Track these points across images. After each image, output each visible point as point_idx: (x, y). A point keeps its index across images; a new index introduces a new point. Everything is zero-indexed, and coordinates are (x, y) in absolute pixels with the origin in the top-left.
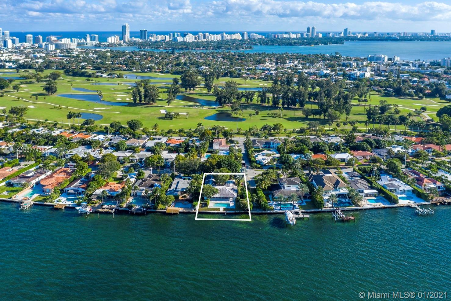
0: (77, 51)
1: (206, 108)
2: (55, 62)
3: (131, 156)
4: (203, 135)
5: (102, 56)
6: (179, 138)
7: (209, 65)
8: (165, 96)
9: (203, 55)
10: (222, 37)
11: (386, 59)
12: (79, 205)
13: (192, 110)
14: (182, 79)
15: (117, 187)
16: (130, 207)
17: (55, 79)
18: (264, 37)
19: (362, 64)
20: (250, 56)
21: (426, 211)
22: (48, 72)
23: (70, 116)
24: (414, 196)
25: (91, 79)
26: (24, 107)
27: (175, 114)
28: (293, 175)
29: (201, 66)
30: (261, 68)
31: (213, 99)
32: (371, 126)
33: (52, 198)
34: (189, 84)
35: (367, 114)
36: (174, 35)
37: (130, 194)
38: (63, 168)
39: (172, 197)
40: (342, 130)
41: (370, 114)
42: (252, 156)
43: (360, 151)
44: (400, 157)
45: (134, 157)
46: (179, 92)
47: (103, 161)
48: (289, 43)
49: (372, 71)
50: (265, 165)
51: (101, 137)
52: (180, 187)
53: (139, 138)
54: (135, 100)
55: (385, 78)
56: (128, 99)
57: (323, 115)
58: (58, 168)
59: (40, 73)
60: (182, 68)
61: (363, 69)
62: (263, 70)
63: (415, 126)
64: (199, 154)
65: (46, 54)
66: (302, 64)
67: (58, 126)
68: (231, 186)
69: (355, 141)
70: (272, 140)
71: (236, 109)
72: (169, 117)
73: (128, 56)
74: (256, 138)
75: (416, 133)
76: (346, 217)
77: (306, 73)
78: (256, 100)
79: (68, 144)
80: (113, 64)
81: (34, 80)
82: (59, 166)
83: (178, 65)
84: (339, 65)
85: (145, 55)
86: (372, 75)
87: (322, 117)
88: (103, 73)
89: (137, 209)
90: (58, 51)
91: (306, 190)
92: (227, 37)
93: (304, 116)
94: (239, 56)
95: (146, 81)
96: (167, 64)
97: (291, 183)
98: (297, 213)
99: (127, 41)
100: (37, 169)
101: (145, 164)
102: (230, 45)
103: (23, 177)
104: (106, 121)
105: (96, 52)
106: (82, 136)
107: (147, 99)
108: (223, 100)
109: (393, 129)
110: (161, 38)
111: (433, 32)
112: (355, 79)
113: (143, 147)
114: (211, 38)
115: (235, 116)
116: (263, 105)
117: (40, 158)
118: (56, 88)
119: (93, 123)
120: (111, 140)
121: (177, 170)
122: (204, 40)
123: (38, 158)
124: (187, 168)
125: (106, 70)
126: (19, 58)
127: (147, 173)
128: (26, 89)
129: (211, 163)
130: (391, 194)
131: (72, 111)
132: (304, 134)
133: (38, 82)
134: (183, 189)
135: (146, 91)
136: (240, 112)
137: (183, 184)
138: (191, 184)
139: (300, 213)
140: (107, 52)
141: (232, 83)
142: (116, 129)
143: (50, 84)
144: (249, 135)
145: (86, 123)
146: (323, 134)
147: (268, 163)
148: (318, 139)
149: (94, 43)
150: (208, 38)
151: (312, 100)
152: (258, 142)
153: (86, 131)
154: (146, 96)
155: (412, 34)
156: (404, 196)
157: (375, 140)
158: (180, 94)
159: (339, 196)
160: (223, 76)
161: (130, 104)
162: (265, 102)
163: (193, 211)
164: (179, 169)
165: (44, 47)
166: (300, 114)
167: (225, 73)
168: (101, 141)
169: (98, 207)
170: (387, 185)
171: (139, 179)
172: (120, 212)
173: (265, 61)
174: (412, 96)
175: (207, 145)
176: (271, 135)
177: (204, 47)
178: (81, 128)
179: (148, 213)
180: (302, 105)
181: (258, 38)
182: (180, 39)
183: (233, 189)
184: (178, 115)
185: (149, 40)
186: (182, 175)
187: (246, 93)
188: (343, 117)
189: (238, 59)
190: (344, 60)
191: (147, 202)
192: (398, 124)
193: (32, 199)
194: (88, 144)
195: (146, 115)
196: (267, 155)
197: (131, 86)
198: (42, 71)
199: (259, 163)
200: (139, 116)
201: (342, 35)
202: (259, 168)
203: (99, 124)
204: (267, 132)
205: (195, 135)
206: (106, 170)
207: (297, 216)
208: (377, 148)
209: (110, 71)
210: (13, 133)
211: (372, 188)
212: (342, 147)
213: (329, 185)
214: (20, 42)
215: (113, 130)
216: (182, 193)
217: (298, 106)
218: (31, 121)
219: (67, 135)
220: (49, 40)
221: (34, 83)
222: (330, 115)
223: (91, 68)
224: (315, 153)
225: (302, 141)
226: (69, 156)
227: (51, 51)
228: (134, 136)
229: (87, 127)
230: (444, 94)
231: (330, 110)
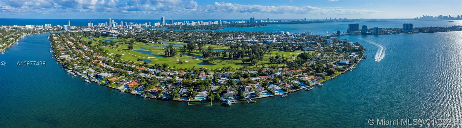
0: (141, 30)
1: (197, 59)
2: (132, 35)
3: (163, 79)
4: (195, 71)
5: (152, 33)
6: (184, 72)
7: (201, 38)
8: (179, 53)
9: (199, 33)
10: (209, 23)
11: (283, 34)
12: (142, 94)
13: (191, 60)
14: (188, 45)
15: (157, 90)
16: (162, 97)
17: (132, 43)
18: (230, 23)
19: (273, 36)
20: (221, 33)
21: (285, 96)
22: (129, 39)
23: (138, 60)
24: (282, 91)
25: (147, 43)
26: (121, 54)
27: (184, 62)
28: (233, 87)
29: (197, 39)
30: (226, 39)
31: (202, 55)
32: (270, 65)
33: (132, 90)
34: (191, 48)
35: (270, 60)
36: (186, 22)
37: (162, 93)
38: (136, 80)
39: (179, 95)
40: (258, 68)
41: (271, 60)
42: (216, 81)
43: (264, 76)
44: (279, 77)
45: (164, 79)
46: (186, 51)
47: (151, 79)
48: (241, 26)
49: (276, 39)
50: (222, 84)
51: (151, 70)
52: (183, 91)
53: (167, 71)
54: (166, 55)
55: (281, 43)
56: (162, 54)
57: (251, 61)
58: (134, 80)
59: (126, 40)
60: (188, 39)
61: (272, 39)
62: (227, 40)
63: (288, 63)
64: (193, 79)
65: (128, 31)
66: (246, 37)
67: (134, 64)
68: (205, 92)
69: (262, 72)
70: (226, 73)
71: (212, 60)
72: (181, 63)
73: (164, 33)
74: (219, 73)
75: (288, 66)
76: (253, 101)
77: (247, 42)
78: (221, 55)
79: (138, 71)
80: (157, 36)
81: (124, 43)
82: (134, 79)
83: (186, 38)
84: (262, 37)
85: (171, 32)
86: (276, 41)
87: (250, 62)
88: (152, 41)
89: (165, 98)
90: (133, 30)
91: (237, 92)
92: (212, 23)
93: (243, 62)
94: (216, 33)
95: (171, 46)
96: (182, 37)
97: (231, 90)
98: (233, 101)
99: (163, 25)
100: (126, 79)
101: (169, 82)
102: (212, 27)
103: (121, 81)
104: (153, 63)
105: (149, 30)
106: (143, 69)
107: (171, 55)
108: (206, 55)
109: (279, 65)
110: (179, 23)
111: (305, 19)
112: (268, 44)
113: (169, 75)
114: (204, 23)
115: (211, 63)
116: (225, 57)
117: (127, 76)
118: (133, 47)
119: (147, 64)
120: (155, 71)
121: (182, 85)
122: (201, 25)
123: (126, 75)
124: (187, 84)
125: (154, 40)
126: (118, 32)
127: (170, 85)
128: (121, 46)
129: (197, 83)
130: (272, 91)
131: (139, 58)
132: (241, 70)
133: (126, 44)
134: (184, 92)
135: (171, 51)
136: (213, 61)
137: (184, 90)
138: (187, 91)
139: (234, 101)
140: (154, 30)
141: (211, 47)
142: (157, 67)
143: (130, 45)
144: (216, 71)
145: (145, 63)
146: (249, 70)
147: (223, 83)
148: (247, 72)
149: (149, 26)
150: (202, 24)
151: (247, 55)
152: (220, 74)
153: (145, 67)
154: (171, 53)
155: (297, 21)
156: (278, 91)
157: (270, 71)
158: (187, 52)
159: (252, 94)
160: (207, 44)
161: (163, 56)
162: (225, 56)
163: (188, 100)
164: (183, 85)
165: (127, 27)
166: (241, 61)
167: (208, 42)
168: (151, 71)
169: (149, 96)
170: (272, 88)
171: (166, 87)
172: (158, 99)
173: (228, 36)
174: (290, 50)
175: (197, 76)
176: (226, 71)
177: (200, 29)
178: (143, 66)
179: (169, 100)
180: (242, 57)
181: (227, 24)
182: (188, 24)
183: (206, 93)
184: (185, 62)
185: (174, 25)
186: (184, 87)
187: (217, 52)
188: (259, 62)
189: (215, 35)
190: (265, 34)
191: (169, 96)
192: (281, 63)
193: (124, 90)
194: (146, 72)
195: (171, 62)
196: (222, 80)
197: (165, 48)
198: (127, 39)
199: (219, 83)
200: (168, 62)
201: (267, 21)
202: (219, 85)
203: (150, 64)
204: (224, 70)
205: (191, 71)
206: (153, 83)
207: (232, 102)
208: (271, 74)
209: (155, 40)
210: (117, 64)
211: (266, 90)
212: (256, 75)
213: (247, 90)
214: (118, 25)
215: (156, 67)
216: (184, 94)
217: (240, 58)
218: (123, 60)
219: (137, 67)
220: (129, 24)
221: (124, 44)
222: (253, 61)
223: (147, 38)
224: (244, 78)
225: (239, 73)
226: (138, 76)
227: (130, 30)
228: (165, 70)
229: (145, 65)
230: (303, 48)
231: (253, 59)
